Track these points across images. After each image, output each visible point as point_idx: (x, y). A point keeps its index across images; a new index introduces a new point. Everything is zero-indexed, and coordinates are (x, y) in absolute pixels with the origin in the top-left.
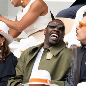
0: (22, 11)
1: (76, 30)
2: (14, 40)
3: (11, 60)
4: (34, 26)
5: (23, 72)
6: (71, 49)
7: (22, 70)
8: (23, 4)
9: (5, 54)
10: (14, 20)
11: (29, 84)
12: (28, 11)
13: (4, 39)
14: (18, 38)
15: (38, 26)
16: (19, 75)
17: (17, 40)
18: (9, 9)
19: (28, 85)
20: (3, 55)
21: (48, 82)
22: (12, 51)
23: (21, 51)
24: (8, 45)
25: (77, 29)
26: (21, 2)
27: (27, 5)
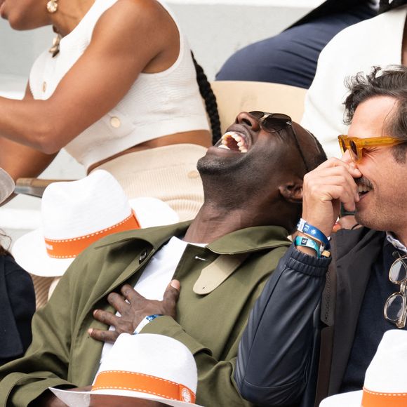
0: (56, 53)
4: (115, 123)
7: (63, 336)
15: (135, 123)
17: (30, 190)
21: (187, 396)
26: (48, 7)
27: (77, 24)
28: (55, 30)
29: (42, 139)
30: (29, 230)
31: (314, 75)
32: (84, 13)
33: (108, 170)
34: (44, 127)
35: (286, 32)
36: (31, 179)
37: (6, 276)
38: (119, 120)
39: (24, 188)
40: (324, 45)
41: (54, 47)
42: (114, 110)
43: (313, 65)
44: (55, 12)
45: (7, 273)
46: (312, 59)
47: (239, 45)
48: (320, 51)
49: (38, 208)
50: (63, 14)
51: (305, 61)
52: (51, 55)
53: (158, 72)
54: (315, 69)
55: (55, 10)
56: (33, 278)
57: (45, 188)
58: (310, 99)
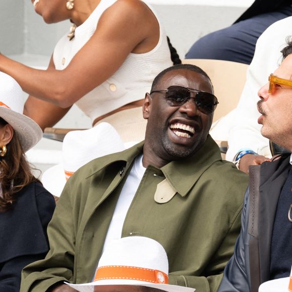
0: (72, 38)
1: (259, 103)
2: (45, 136)
3: (34, 203)
4: (113, 89)
5: (75, 243)
6: (237, 165)
7: (70, 238)
8: (75, 14)
9: (12, 183)
10: (45, 68)
11: (96, 287)
12: (92, 38)
13: (9, 131)
14: (56, 129)
15: (127, 89)
16: (60, 255)
17: (54, 136)
18: (26, 31)
19: (93, 289)
20: (6, 188)
21: (161, 278)
22: (36, 174)
23: (67, 173)
24: (23, 152)
25: (261, 97)
26: (67, 6)
27: (87, 18)
28: (72, 21)
29: (58, 97)
30: (53, 165)
31: (253, 55)
33: (109, 122)
37: (36, 197)
38: (116, 86)
39: (50, 134)
40: (261, 34)
41: (71, 33)
42: (111, 79)
43: (253, 48)
44: (72, 9)
45: (37, 195)
46: (252, 43)
48: (258, 38)
49: (61, 149)
52: (69, 39)
53: (143, 53)
55: (72, 7)
56: (55, 200)
57: (65, 135)
58: (251, 72)
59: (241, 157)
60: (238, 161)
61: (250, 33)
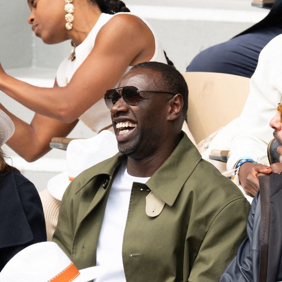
0: (74, 59)
6: (237, 173)
17: (61, 145)
26: (66, 26)
27: (86, 37)
29: (62, 113)
32: (91, 29)
34: (64, 105)
35: (234, 39)
36: (61, 138)
39: (57, 144)
40: (262, 48)
41: (72, 55)
44: (71, 30)
47: (202, 48)
48: (259, 52)
50: (77, 31)
51: (247, 59)
54: (256, 65)
55: (71, 28)
59: (241, 165)
60: (238, 169)
61: (249, 47)
